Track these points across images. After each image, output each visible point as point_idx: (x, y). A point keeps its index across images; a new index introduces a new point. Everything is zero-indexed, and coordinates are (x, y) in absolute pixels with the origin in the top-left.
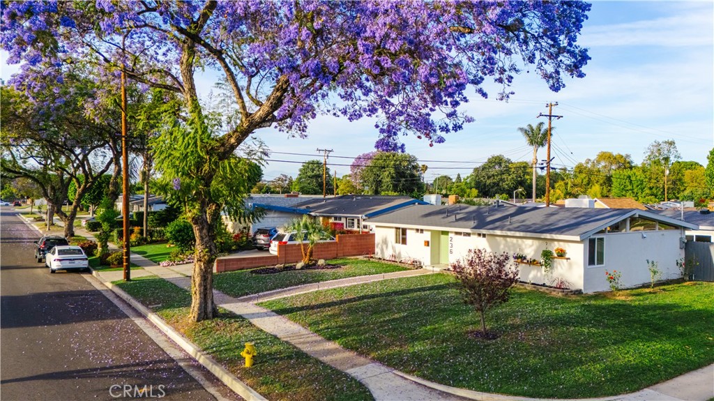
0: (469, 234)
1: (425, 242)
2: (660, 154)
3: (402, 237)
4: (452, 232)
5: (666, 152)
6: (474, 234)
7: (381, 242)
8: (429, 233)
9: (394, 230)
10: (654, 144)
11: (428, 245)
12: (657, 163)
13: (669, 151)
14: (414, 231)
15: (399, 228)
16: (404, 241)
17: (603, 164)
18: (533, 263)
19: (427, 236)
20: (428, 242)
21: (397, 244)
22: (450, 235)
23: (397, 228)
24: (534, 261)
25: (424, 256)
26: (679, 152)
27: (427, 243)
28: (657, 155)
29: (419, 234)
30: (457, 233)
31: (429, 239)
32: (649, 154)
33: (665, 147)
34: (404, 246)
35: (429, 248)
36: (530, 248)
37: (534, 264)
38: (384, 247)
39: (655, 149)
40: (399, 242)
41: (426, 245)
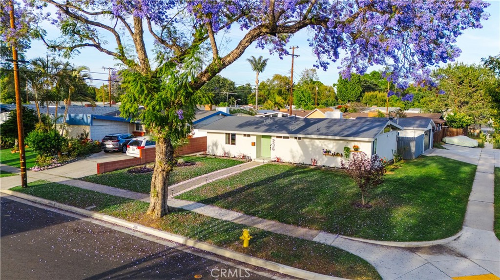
0: (288, 138)
1: (252, 143)
2: (308, 77)
3: (232, 139)
4: (274, 136)
5: (311, 76)
6: (292, 137)
7: (211, 145)
8: (256, 137)
9: (225, 135)
10: (305, 70)
11: (255, 145)
12: (306, 82)
13: (313, 75)
14: (243, 136)
15: (229, 134)
16: (233, 142)
17: (276, 82)
19: (253, 139)
20: (255, 143)
21: (228, 145)
22: (273, 138)
23: (226, 134)
25: (251, 153)
26: (318, 76)
27: (253, 144)
28: (307, 77)
29: (246, 138)
30: (277, 137)
31: (255, 141)
32: (302, 76)
33: (311, 72)
34: (233, 146)
35: (255, 147)
37: (337, 156)
38: (215, 148)
39: (306, 74)
40: (229, 143)
41: (252, 145)
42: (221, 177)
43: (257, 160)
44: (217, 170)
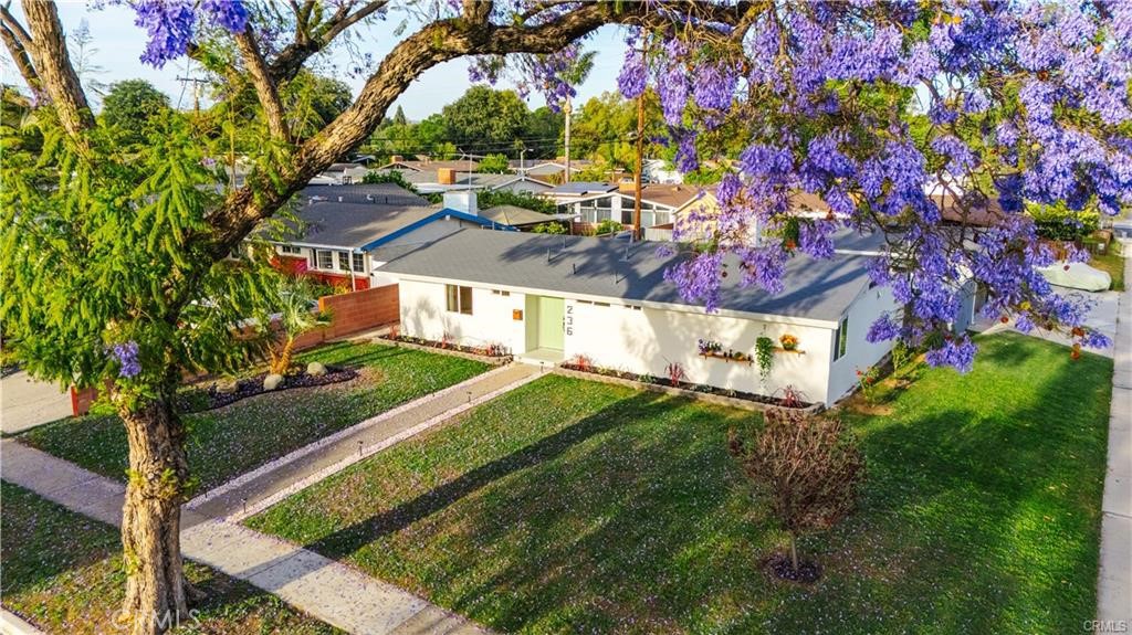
0: (606, 304)
1: (515, 312)
3: (462, 301)
4: (570, 299)
7: (414, 305)
8: (523, 298)
9: (443, 289)
11: (521, 319)
14: (490, 293)
15: (455, 287)
16: (467, 308)
18: (736, 357)
19: (518, 303)
20: (521, 312)
21: (452, 313)
22: (566, 302)
23: (448, 286)
24: (739, 354)
25: (512, 337)
27: (518, 315)
29: (499, 299)
30: (580, 301)
31: (522, 307)
34: (465, 316)
35: (521, 324)
36: (730, 329)
37: (737, 360)
38: (423, 316)
40: (456, 310)
41: (515, 318)
42: (410, 432)
43: (526, 361)
44: (406, 401)
